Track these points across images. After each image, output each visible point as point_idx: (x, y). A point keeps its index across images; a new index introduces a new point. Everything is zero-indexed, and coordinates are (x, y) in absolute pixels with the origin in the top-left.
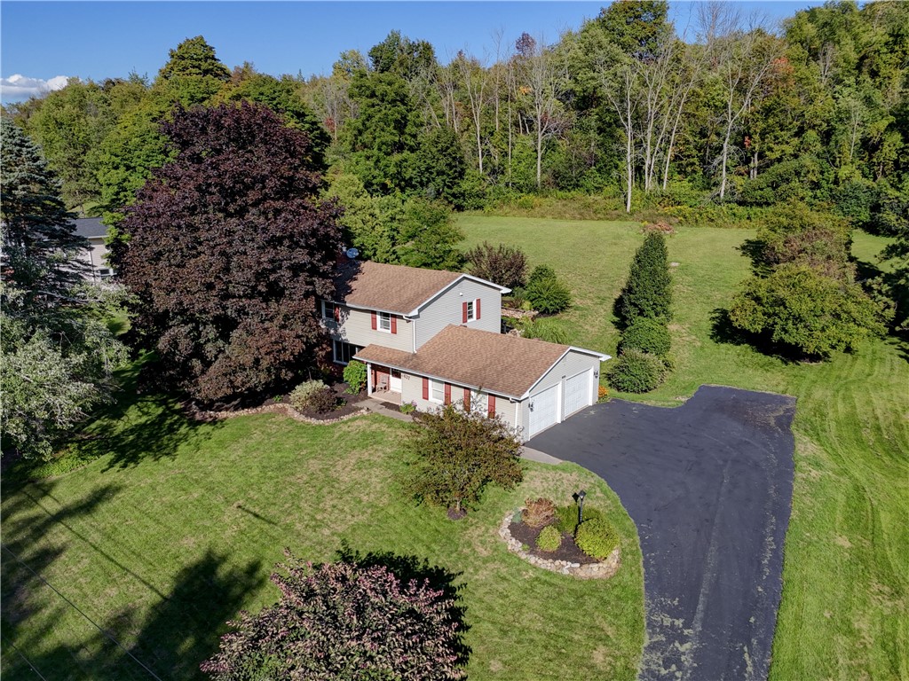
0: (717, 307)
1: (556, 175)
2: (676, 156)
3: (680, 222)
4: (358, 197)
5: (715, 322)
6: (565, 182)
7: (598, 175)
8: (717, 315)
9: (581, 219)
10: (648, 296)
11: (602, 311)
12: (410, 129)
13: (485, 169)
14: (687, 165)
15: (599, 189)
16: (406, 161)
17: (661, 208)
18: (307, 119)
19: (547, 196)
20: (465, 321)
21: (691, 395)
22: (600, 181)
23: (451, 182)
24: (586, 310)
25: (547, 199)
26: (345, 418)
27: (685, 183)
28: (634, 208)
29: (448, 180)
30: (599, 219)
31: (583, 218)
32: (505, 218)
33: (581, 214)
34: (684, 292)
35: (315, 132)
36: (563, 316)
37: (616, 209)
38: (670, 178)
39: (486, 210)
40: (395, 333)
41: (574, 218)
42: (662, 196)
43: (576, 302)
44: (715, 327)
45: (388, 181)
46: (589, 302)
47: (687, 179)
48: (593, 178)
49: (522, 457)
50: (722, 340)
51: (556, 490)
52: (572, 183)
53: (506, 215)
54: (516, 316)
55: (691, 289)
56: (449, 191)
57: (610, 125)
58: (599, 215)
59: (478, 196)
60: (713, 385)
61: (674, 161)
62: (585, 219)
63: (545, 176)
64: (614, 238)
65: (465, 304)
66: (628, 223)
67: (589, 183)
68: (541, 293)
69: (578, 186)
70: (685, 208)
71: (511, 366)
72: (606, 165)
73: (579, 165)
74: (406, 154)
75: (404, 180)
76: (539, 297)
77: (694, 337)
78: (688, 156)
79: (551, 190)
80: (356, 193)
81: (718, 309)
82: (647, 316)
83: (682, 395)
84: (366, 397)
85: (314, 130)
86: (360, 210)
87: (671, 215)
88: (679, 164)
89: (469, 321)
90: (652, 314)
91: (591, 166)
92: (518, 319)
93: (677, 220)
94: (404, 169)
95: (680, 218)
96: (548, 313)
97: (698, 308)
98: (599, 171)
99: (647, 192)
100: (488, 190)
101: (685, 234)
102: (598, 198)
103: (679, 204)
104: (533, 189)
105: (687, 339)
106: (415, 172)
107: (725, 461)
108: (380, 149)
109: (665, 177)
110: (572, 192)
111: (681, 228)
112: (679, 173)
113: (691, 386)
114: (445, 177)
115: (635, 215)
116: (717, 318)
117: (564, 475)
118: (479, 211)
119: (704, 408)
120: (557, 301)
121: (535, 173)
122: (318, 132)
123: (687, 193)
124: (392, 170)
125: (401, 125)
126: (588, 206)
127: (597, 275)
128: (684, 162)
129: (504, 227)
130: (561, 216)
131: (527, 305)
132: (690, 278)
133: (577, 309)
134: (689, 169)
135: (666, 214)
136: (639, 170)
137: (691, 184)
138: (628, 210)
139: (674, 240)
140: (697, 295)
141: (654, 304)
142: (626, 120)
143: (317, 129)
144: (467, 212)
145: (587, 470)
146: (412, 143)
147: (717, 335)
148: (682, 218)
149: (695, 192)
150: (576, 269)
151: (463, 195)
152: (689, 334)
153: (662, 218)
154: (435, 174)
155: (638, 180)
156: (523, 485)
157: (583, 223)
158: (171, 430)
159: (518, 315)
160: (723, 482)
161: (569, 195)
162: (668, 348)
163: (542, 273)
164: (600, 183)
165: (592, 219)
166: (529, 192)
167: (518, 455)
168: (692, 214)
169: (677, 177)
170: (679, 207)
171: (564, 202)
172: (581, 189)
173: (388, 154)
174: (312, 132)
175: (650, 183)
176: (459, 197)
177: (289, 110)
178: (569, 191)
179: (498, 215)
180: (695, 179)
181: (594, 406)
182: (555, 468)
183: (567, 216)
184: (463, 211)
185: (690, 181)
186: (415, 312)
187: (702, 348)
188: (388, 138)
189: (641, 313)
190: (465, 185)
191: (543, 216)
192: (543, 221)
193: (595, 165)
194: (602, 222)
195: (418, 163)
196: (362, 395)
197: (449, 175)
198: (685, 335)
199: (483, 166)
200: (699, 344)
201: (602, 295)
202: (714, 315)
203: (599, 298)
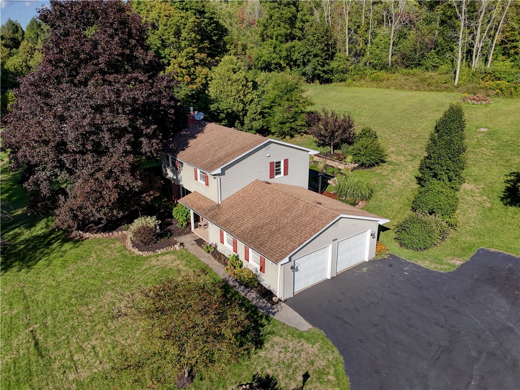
0: (514, 170)
1: (404, 56)
2: (502, 41)
3: (497, 94)
4: (235, 73)
5: (509, 185)
6: (409, 62)
7: (436, 56)
8: (512, 178)
9: (416, 90)
10: (443, 162)
11: (411, 167)
12: (298, 24)
13: (350, 53)
14: (511, 48)
15: (435, 67)
16: (294, 47)
17: (483, 82)
18: (206, 15)
19: (394, 73)
20: (272, 176)
21: (467, 259)
22: (437, 61)
23: (323, 62)
24: (398, 165)
25: (394, 75)
26: (159, 252)
27: (508, 63)
28: (460, 82)
29: (321, 60)
30: (431, 90)
31: (418, 89)
32: (360, 89)
33: (417, 86)
34: (486, 155)
35: (213, 25)
36: (378, 169)
37: (446, 83)
38: (495, 59)
39: (348, 82)
40: (208, 186)
41: (411, 89)
42: (485, 73)
43: (392, 158)
44: (508, 189)
45: (282, 62)
46: (402, 158)
47: (510, 60)
48: (432, 57)
49: (276, 317)
50: (512, 204)
51: (289, 366)
52: (415, 62)
53: (361, 86)
54: (340, 167)
55: (493, 152)
56: (322, 69)
57: (450, 18)
58: (431, 88)
59: (342, 72)
60: (493, 250)
61: (500, 45)
62: (419, 90)
63: (395, 58)
64: (438, 106)
65: (272, 164)
66: (452, 94)
67: (429, 63)
68: (360, 150)
69: (419, 64)
70: (503, 83)
71: (284, 227)
72: (443, 48)
73: (422, 49)
74: (296, 42)
75: (292, 60)
76: (359, 153)
77: (485, 198)
78: (513, 41)
79: (398, 67)
80: (234, 69)
81: (514, 173)
82: (440, 179)
83: (459, 256)
84: (190, 232)
85: (212, 23)
86: (234, 82)
87: (490, 88)
88: (504, 48)
89: (276, 177)
90: (445, 177)
91: (431, 49)
92: (340, 170)
93: (494, 92)
94: (293, 53)
95: (497, 91)
96: (366, 166)
97: (495, 170)
98: (437, 53)
99: (473, 70)
100: (350, 68)
101: (499, 104)
102: (433, 74)
103: (499, 79)
104: (384, 67)
105: (479, 199)
106: (299, 55)
107: (480, 353)
108: (277, 40)
109: (490, 58)
110: (414, 69)
111: (497, 99)
112: (503, 54)
113: (470, 248)
114: (318, 59)
115: (460, 88)
116: (512, 180)
117: (306, 345)
118: (343, 83)
119: (476, 276)
120: (373, 157)
121: (387, 56)
122: (215, 25)
123: (507, 70)
124: (284, 54)
125: (292, 21)
126: (423, 80)
127: (414, 136)
128: (509, 46)
129: (357, 95)
130: (401, 87)
131: (349, 158)
132: (495, 143)
133: (391, 163)
134: (512, 51)
135: (486, 87)
136: (469, 52)
137: (513, 63)
138: (456, 84)
139: (488, 109)
140: (497, 158)
141: (447, 169)
142: (460, 12)
143: (213, 23)
144: (334, 84)
145: (330, 343)
146: (300, 35)
147: (508, 198)
148: (499, 91)
149: (514, 70)
150: (399, 130)
151: (332, 71)
152: (482, 195)
153: (482, 90)
154: (313, 56)
155: (469, 60)
156: (262, 353)
157: (417, 94)
158: (50, 244)
159: (341, 167)
160: (470, 383)
161: (411, 71)
162: (454, 211)
163: (366, 133)
164: (437, 63)
165: (426, 90)
166: (381, 69)
167: (274, 314)
168: (508, 88)
169: (501, 57)
170: (498, 82)
171: (407, 77)
172: (422, 67)
173: (281, 42)
174: (210, 25)
175: (476, 63)
176: (328, 73)
177: (193, 9)
178: (412, 68)
179: (355, 86)
180: (516, 59)
181: (370, 261)
182: (301, 335)
183: (407, 87)
184: (331, 82)
185: (512, 61)
186: (218, 171)
187: (490, 209)
188: (283, 31)
189: (435, 176)
190: (333, 64)
191: (388, 87)
192: (387, 91)
193: (434, 49)
194: (432, 93)
195: (302, 49)
196: (188, 229)
197: (322, 57)
198: (478, 195)
199: (349, 50)
200: (489, 205)
201: (414, 153)
202: (509, 178)
203: (412, 155)
